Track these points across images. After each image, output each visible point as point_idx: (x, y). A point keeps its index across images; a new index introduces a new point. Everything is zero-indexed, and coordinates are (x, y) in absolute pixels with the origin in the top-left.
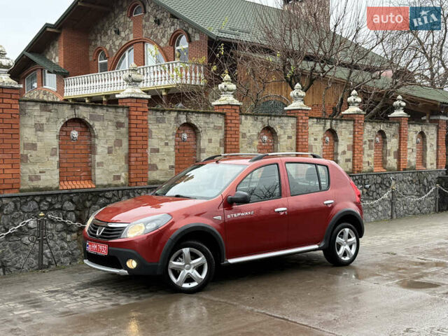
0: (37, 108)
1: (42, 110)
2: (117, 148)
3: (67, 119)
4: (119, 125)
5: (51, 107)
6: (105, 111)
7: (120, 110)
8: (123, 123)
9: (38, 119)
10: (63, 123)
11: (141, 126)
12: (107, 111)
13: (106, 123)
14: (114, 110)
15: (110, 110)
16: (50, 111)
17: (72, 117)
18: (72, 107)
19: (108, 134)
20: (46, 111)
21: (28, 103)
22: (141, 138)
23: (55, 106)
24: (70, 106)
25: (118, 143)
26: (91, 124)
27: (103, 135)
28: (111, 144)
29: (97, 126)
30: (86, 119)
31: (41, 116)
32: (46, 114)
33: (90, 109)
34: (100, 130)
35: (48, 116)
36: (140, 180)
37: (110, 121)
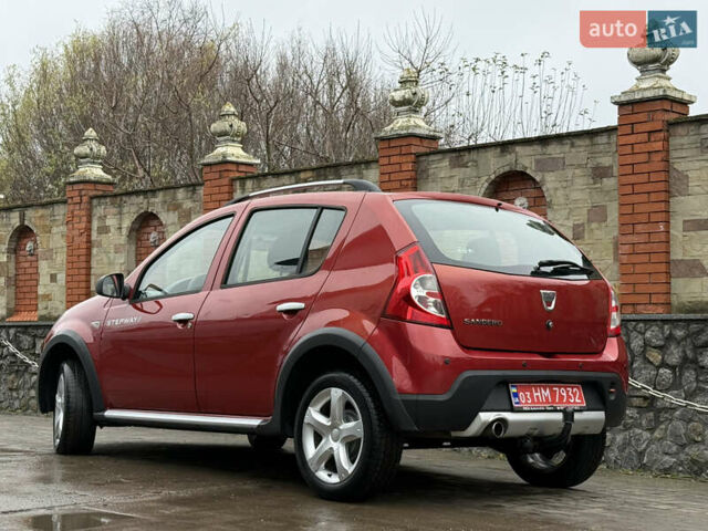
0: (446, 163)
1: (453, 165)
2: (594, 225)
3: (493, 177)
4: (599, 173)
5: (467, 157)
6: (568, 146)
7: (603, 139)
8: (611, 167)
9: (447, 183)
10: (486, 185)
11: (645, 168)
12: (573, 145)
13: (569, 173)
14: (587, 142)
15: (578, 142)
16: (465, 166)
17: (502, 171)
18: (502, 151)
19: (575, 195)
20: (460, 166)
21: (432, 158)
22: (644, 198)
23: (474, 155)
24: (499, 150)
25: (598, 214)
26: (538, 179)
27: (562, 201)
28: (581, 217)
29: (550, 182)
30: (528, 172)
31: (451, 177)
32: (459, 173)
33: (537, 148)
34: (556, 189)
35: (462, 176)
36: (644, 299)
37: (579, 166)
